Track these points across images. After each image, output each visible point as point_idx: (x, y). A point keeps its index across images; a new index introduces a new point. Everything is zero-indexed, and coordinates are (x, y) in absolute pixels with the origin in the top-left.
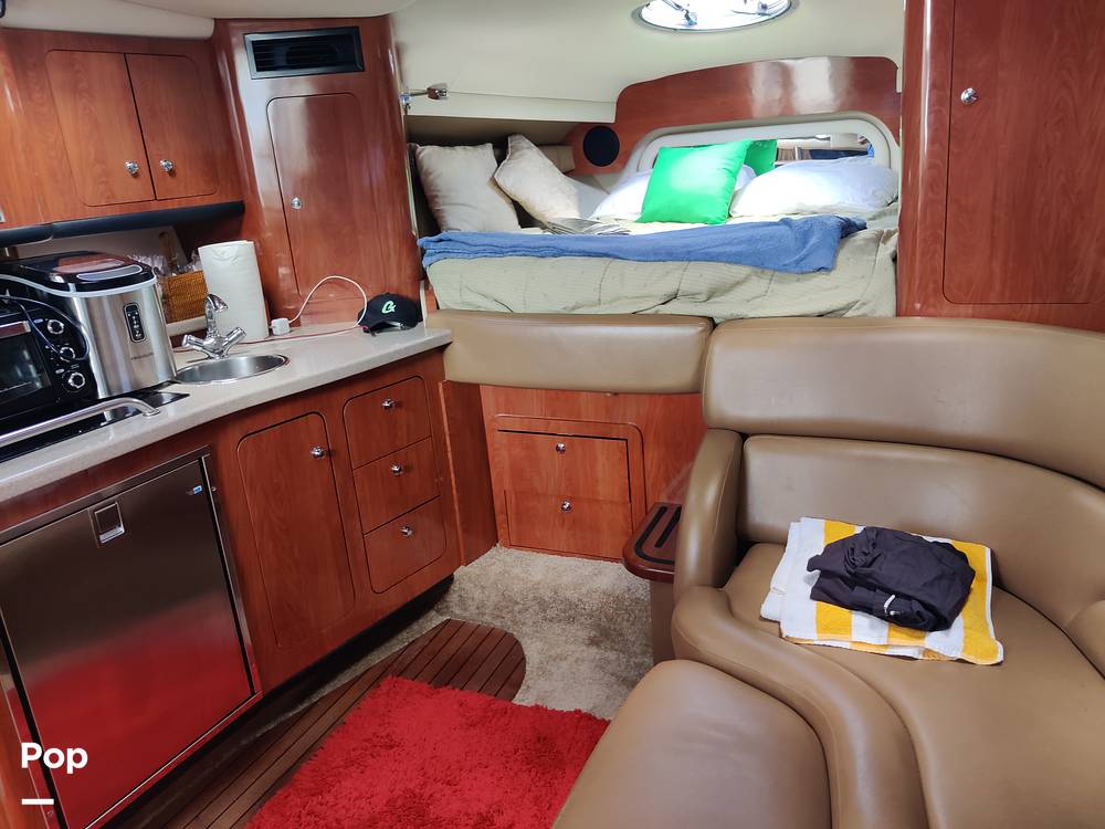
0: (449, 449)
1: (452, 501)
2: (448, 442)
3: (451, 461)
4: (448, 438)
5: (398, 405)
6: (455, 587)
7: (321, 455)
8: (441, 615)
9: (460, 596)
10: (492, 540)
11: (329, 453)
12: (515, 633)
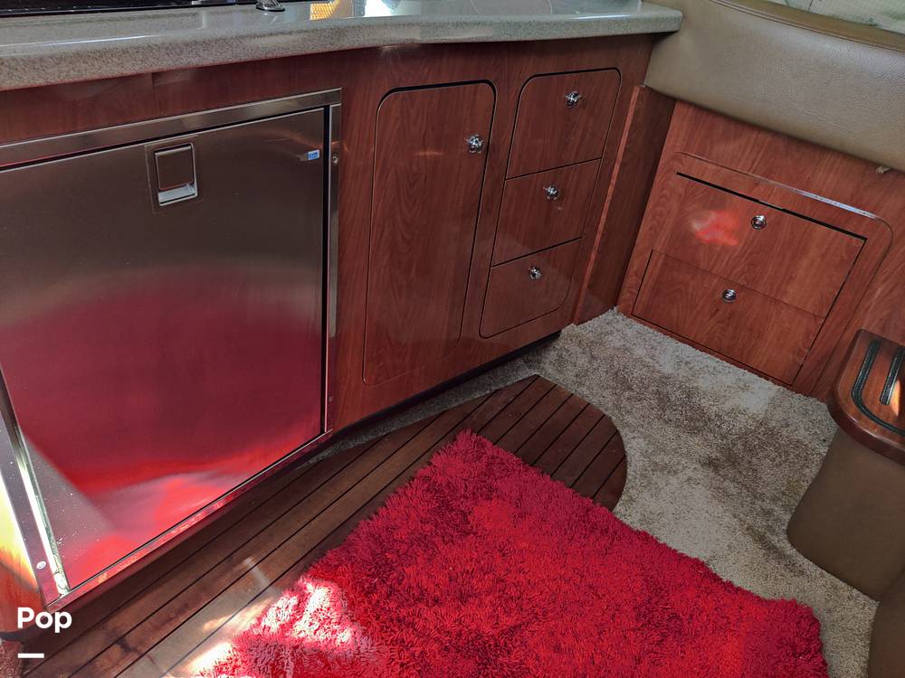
0: (613, 181)
1: (591, 247)
2: (616, 171)
3: (609, 198)
4: (617, 167)
5: (583, 104)
6: (559, 344)
7: (478, 149)
8: (530, 367)
9: (560, 356)
10: (612, 301)
11: (487, 149)
12: (614, 418)
